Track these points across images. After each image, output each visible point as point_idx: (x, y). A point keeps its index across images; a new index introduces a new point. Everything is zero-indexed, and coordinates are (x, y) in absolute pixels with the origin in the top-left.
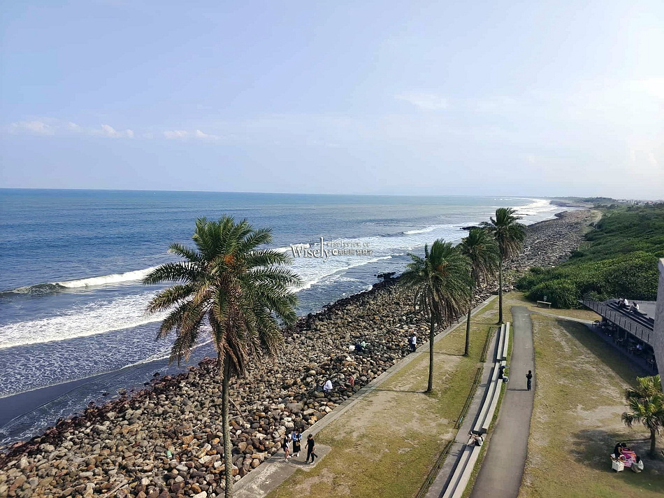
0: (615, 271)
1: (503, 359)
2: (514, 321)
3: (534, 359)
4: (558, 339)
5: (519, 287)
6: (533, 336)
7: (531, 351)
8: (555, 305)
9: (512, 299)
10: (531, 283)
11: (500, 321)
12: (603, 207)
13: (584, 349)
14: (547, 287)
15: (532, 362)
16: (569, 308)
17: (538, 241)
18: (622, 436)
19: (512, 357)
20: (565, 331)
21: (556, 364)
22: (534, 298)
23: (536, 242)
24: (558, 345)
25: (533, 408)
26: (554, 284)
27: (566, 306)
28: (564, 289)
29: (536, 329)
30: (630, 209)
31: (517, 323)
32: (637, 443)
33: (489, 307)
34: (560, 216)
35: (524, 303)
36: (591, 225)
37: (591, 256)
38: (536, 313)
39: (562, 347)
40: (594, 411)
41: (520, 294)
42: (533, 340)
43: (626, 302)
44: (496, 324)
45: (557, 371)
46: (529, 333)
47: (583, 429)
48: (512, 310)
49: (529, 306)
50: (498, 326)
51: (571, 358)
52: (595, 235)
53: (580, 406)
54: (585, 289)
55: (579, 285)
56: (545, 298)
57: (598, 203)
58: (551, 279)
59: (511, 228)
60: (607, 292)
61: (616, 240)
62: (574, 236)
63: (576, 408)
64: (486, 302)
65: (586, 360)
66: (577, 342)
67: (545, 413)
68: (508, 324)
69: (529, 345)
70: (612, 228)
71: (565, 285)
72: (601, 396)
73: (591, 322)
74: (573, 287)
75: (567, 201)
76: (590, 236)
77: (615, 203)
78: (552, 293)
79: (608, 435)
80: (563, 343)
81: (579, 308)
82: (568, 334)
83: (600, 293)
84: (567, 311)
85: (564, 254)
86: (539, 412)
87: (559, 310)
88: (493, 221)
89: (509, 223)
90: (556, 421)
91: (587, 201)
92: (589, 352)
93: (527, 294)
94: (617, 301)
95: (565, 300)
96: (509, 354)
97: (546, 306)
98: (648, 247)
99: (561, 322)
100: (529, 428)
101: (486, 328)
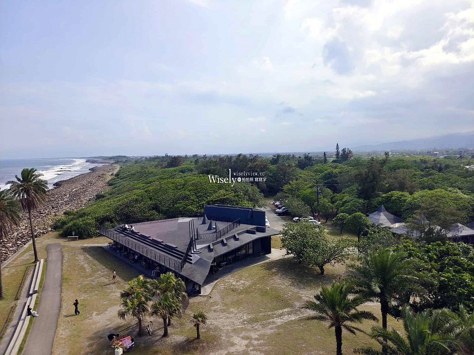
0: (120, 205)
1: (35, 292)
2: (48, 257)
3: (61, 286)
4: (82, 263)
5: (55, 228)
6: (62, 266)
7: (60, 279)
8: (81, 237)
9: (49, 239)
10: (64, 223)
11: (36, 260)
12: (121, 162)
13: (100, 266)
14: (74, 225)
15: (60, 288)
16: (91, 237)
17: (75, 190)
18: (122, 326)
19: (44, 287)
20: (88, 256)
21: (79, 284)
22: (66, 235)
23: (73, 191)
24: (82, 268)
25: (57, 327)
26: (80, 221)
27: (90, 236)
28: (87, 224)
29: (66, 259)
30: (136, 162)
31: (50, 259)
32: (132, 328)
33: (28, 250)
34: (92, 170)
35: (58, 240)
36: (112, 175)
37: (109, 196)
38: (67, 246)
39: (84, 269)
40: (105, 314)
41: (56, 233)
42: (62, 269)
43: (127, 226)
44: (32, 263)
45: (79, 290)
46: (59, 264)
47: (96, 331)
48: (47, 249)
49: (62, 242)
50: (34, 264)
51: (91, 276)
52: (114, 181)
53: (95, 313)
54: (102, 222)
55: (97, 219)
56: (73, 233)
57: (117, 160)
58: (78, 218)
59: (35, 184)
60: (117, 221)
61: (125, 183)
62: (100, 184)
63: (91, 316)
64: (26, 246)
65: (102, 273)
66: (96, 262)
67: (67, 328)
68: (42, 261)
69: (58, 274)
70: (125, 175)
71: (87, 221)
72: (110, 300)
73: (106, 245)
74: (93, 221)
75: (97, 159)
76: (111, 182)
77: (129, 159)
78: (78, 229)
79: (114, 329)
80: (86, 266)
81: (99, 236)
82: (90, 257)
83: (112, 222)
84: (91, 240)
85: (93, 197)
86: (62, 330)
87: (84, 240)
88: (19, 180)
89: (33, 180)
90: (76, 332)
91: (111, 158)
92: (104, 267)
93: (61, 232)
94: (121, 226)
95: (88, 233)
96: (40, 286)
97: (75, 239)
98: (143, 186)
99: (85, 249)
100: (52, 347)
101: (23, 268)
